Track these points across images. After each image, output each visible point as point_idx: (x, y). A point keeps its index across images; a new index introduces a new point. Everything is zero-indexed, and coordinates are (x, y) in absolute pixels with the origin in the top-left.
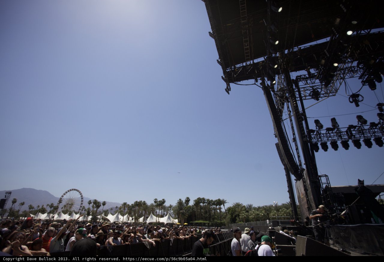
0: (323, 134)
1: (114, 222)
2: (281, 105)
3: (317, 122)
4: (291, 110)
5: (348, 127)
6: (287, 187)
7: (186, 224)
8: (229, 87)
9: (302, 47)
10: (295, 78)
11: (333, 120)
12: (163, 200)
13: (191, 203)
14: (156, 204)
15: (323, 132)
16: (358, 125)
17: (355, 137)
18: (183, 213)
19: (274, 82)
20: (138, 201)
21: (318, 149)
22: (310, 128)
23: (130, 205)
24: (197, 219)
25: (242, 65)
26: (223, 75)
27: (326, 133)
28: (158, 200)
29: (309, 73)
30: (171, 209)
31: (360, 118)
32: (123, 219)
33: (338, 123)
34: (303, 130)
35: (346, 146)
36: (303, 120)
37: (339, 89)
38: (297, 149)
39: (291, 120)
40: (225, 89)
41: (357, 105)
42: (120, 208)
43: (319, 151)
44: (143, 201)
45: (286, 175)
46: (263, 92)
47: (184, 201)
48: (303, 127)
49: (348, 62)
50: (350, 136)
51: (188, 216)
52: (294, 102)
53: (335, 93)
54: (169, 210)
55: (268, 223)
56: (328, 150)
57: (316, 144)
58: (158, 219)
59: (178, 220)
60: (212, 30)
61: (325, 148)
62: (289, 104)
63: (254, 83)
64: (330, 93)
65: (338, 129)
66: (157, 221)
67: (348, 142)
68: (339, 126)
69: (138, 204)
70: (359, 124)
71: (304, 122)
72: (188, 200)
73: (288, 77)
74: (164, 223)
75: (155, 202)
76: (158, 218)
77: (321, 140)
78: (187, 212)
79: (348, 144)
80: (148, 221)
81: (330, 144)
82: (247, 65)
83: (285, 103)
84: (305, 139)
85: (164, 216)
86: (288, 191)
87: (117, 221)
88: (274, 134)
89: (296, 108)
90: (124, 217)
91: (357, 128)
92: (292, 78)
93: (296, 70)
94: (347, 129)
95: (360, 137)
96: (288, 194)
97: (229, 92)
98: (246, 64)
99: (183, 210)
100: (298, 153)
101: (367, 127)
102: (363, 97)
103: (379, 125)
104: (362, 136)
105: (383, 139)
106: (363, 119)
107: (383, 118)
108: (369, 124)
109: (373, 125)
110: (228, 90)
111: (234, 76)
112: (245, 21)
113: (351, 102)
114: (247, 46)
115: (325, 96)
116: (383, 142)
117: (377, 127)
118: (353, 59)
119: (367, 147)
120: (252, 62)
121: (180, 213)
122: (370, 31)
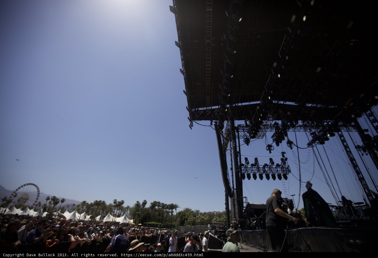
0: (249, 168)
1: (70, 220)
3: (246, 159)
4: (232, 147)
5: (264, 165)
6: (225, 201)
7: (140, 224)
8: (192, 124)
9: (243, 104)
10: (237, 126)
11: (256, 159)
12: (123, 201)
13: (148, 206)
14: (115, 204)
15: (249, 166)
16: (269, 165)
17: (266, 173)
18: (139, 215)
20: (98, 200)
21: (245, 177)
22: (242, 163)
23: (89, 203)
24: (151, 220)
25: (203, 109)
26: (189, 116)
27: (251, 168)
28: (117, 201)
29: (246, 123)
30: (128, 210)
31: (271, 160)
32: (80, 217)
33: (259, 161)
34: (238, 163)
35: (261, 178)
38: (232, 176)
39: (231, 155)
40: (189, 125)
41: (270, 152)
42: (78, 206)
43: (245, 179)
44: (102, 201)
47: (141, 203)
48: (237, 161)
49: (271, 120)
50: (264, 171)
51: (143, 217)
54: (126, 211)
55: (209, 227)
56: (251, 179)
57: (244, 174)
58: (115, 219)
59: (134, 221)
60: (186, 90)
61: (249, 177)
62: (232, 143)
63: (210, 125)
64: (260, 136)
65: (258, 166)
66: (114, 220)
67: (263, 175)
68: (259, 164)
69: (99, 204)
70: (270, 164)
71: (239, 158)
72: (145, 203)
73: (233, 124)
74: (120, 223)
75: (115, 203)
77: (247, 172)
78: (143, 213)
80: (105, 220)
81: (252, 175)
82: (207, 110)
83: (229, 143)
84: (237, 170)
85: (121, 216)
89: (235, 148)
90: (81, 215)
91: (269, 166)
92: (235, 126)
93: (239, 119)
96: (225, 205)
97: (192, 127)
98: (206, 108)
99: (139, 212)
100: (233, 179)
101: (274, 167)
102: (274, 148)
103: (281, 166)
104: (271, 172)
105: (283, 175)
106: (273, 161)
107: (283, 162)
108: (276, 165)
109: (278, 165)
110: (191, 126)
111: (197, 116)
112: (209, 84)
113: (267, 150)
114: (208, 98)
115: (257, 138)
116: (282, 177)
117: (280, 167)
118: (273, 118)
119: (272, 179)
120: (210, 108)
121: (136, 214)
122: (284, 103)
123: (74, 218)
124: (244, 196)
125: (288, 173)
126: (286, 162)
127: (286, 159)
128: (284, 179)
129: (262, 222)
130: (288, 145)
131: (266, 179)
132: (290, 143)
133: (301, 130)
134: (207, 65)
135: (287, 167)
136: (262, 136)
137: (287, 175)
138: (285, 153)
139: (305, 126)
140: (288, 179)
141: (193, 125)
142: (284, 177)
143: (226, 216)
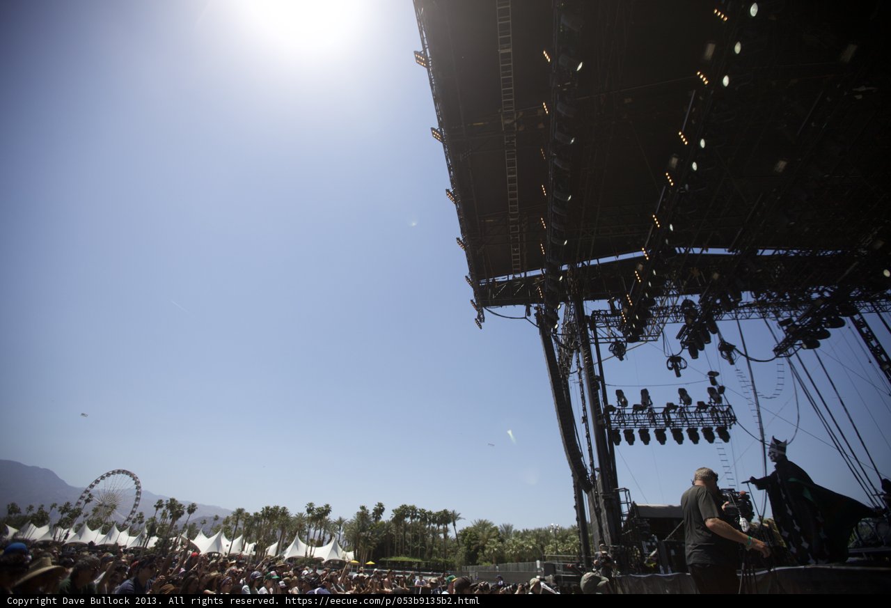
0: (628, 414)
1: (209, 554)
3: (620, 394)
4: (582, 367)
5: (666, 406)
7: (371, 563)
8: (481, 316)
9: (602, 261)
10: (590, 314)
11: (645, 393)
12: (327, 506)
13: (387, 517)
14: (310, 515)
15: (628, 411)
16: (679, 405)
17: (674, 425)
18: (366, 539)
20: (272, 507)
21: (620, 440)
22: (609, 403)
23: (252, 514)
24: (396, 553)
25: (506, 279)
26: (473, 297)
27: (633, 414)
28: (315, 507)
29: (612, 307)
30: (340, 528)
31: (682, 392)
32: (229, 546)
33: (651, 398)
34: (599, 406)
35: (662, 438)
36: (599, 388)
38: (588, 436)
39: (581, 385)
40: (476, 319)
41: (678, 375)
42: (227, 521)
43: (621, 443)
44: (280, 508)
47: (371, 512)
48: (598, 400)
49: (673, 294)
50: (668, 422)
51: (377, 544)
52: (586, 355)
54: (335, 530)
55: (538, 567)
56: (635, 442)
57: (617, 431)
58: (311, 551)
59: (355, 555)
60: (463, 236)
61: (630, 439)
62: (581, 356)
63: (524, 316)
65: (651, 409)
66: (308, 554)
67: (665, 432)
68: (652, 403)
69: (274, 515)
70: (681, 403)
71: (600, 392)
72: (380, 510)
73: (580, 309)
74: (323, 560)
75: (309, 511)
76: (310, 547)
77: (625, 425)
78: (376, 536)
79: (665, 435)
80: (289, 553)
81: (639, 432)
82: (515, 280)
83: (574, 354)
84: (600, 422)
85: (325, 543)
86: (575, 507)
87: (216, 551)
89: (590, 365)
90: (234, 542)
91: (678, 409)
92: (586, 314)
93: (593, 298)
94: (663, 409)
95: (683, 424)
96: (575, 511)
97: (482, 324)
98: (514, 277)
99: (367, 532)
100: (589, 444)
101: (692, 410)
102: (686, 362)
103: (710, 408)
104: (686, 423)
105: (716, 430)
106: (688, 396)
107: (715, 396)
108: (696, 405)
109: (701, 405)
110: (481, 321)
111: (492, 296)
112: (516, 219)
113: (670, 369)
114: (517, 252)
115: (642, 341)
116: (716, 434)
117: (707, 410)
118: (679, 291)
119: (691, 441)
120: (523, 275)
121: (359, 539)
122: (702, 251)
123: (218, 550)
124: (620, 486)
125: (730, 425)
126: (722, 395)
127: (722, 389)
128: (721, 440)
129: (673, 552)
130: (722, 354)
131: (675, 442)
132: (727, 349)
133: (754, 315)
135: (725, 409)
136: (655, 336)
137: (728, 430)
138: (718, 374)
139: (761, 307)
140: (730, 440)
141: (484, 318)
142: (719, 434)
143: (580, 537)
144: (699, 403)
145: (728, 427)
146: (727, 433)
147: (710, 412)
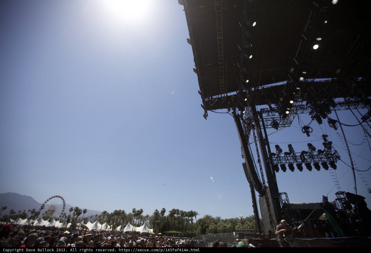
0: (282, 157)
1: (93, 230)
2: (248, 131)
3: (277, 147)
4: (256, 135)
5: (301, 152)
6: (252, 202)
7: (160, 234)
8: (206, 114)
9: (265, 86)
10: (259, 111)
11: (290, 146)
12: (141, 210)
13: (167, 214)
14: (134, 213)
15: (282, 155)
16: (309, 151)
17: (307, 161)
18: (158, 224)
19: (244, 112)
20: (118, 210)
21: (279, 169)
22: (272, 152)
23: (110, 213)
24: (171, 229)
25: (218, 97)
26: (202, 103)
27: (284, 157)
28: (136, 210)
29: (270, 107)
30: (147, 219)
31: (310, 145)
32: (101, 227)
33: (294, 148)
34: (266, 153)
35: (300, 168)
36: (266, 145)
37: (292, 121)
38: (261, 169)
39: (256, 145)
40: (204, 115)
41: (308, 135)
42: (100, 217)
43: (279, 171)
44: (122, 211)
45: (251, 191)
46: (233, 119)
47: (160, 212)
48: (266, 150)
49: (299, 101)
50: (304, 160)
51: (163, 226)
52: (259, 129)
53: (290, 125)
54: (145, 220)
55: (234, 235)
56: (286, 171)
57: (277, 165)
59: (153, 230)
60: (196, 67)
61: (284, 169)
62: (255, 130)
63: (227, 112)
64: (286, 124)
65: (294, 154)
66: (134, 230)
67: (302, 165)
68: (294, 151)
69: (119, 214)
70: (309, 150)
71: (266, 146)
72: (164, 211)
73: (254, 109)
74: (140, 232)
75: (133, 212)
76: (134, 227)
77: (281, 162)
78: (162, 222)
79: (302, 167)
80: (125, 230)
81: (288, 165)
82: (221, 97)
83: (252, 130)
84: (267, 161)
85: (141, 225)
86: (253, 206)
87: (95, 229)
88: (242, 155)
89: (260, 134)
90: (103, 225)
91: (308, 153)
92: (257, 110)
93: (260, 104)
94: (300, 154)
95: (311, 161)
96: (253, 208)
97: (207, 117)
98: (221, 96)
99: (159, 221)
100: (262, 173)
101: (315, 153)
102: (312, 129)
103: (325, 152)
104: (313, 160)
105: (329, 164)
106: (313, 146)
107: (328, 146)
108: (317, 151)
109: (320, 151)
111: (211, 105)
112: (222, 63)
113: (304, 133)
114: (223, 82)
115: (283, 127)
116: (329, 166)
117: (323, 154)
118: (302, 99)
119: (316, 169)
120: (226, 95)
121: (155, 223)
122: (314, 80)
123: (96, 228)
125: (336, 161)
126: (331, 146)
127: (331, 143)
128: (332, 169)
129: (315, 226)
130: (330, 126)
131: (308, 170)
132: (332, 122)
133: (342, 109)
134: (219, 38)
135: (333, 152)
137: (335, 163)
138: (327, 136)
140: (337, 168)
142: (331, 165)
143: (255, 220)
144: (318, 150)
145: (335, 162)
146: (335, 165)
147: (325, 154)
